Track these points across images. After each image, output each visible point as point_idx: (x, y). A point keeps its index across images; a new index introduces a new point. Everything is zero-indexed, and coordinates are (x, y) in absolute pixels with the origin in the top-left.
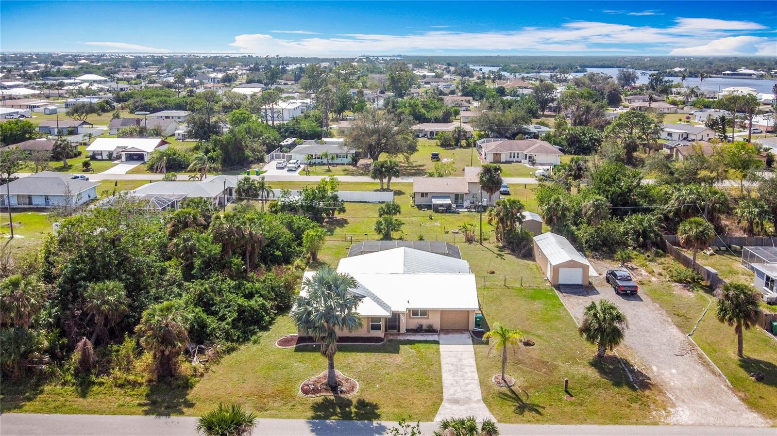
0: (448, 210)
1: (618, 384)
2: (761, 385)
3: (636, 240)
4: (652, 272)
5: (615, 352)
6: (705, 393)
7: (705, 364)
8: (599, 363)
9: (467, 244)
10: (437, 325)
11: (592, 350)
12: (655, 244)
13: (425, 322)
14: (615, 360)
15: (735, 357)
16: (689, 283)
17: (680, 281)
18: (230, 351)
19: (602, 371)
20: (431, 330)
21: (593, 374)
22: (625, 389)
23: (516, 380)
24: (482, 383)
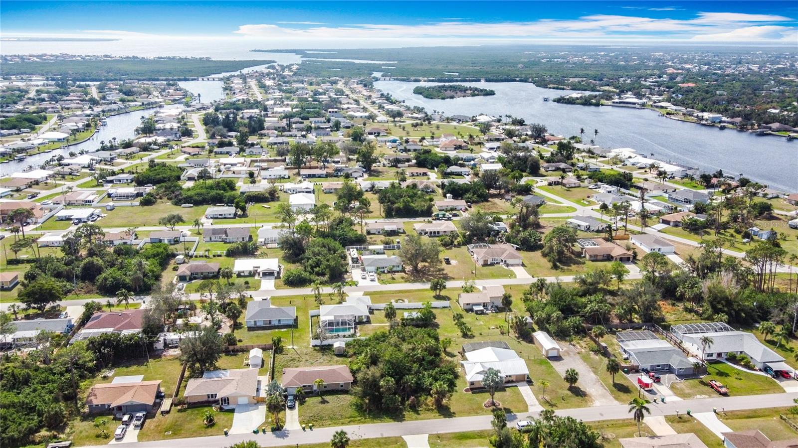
0: (482, 313)
1: (577, 396)
2: (619, 393)
3: (574, 330)
4: (582, 347)
5: (576, 385)
6: (603, 396)
7: (603, 386)
8: (571, 389)
9: (502, 336)
10: (514, 380)
11: (568, 385)
12: (582, 331)
13: (510, 379)
14: (575, 388)
15: (612, 383)
16: (597, 352)
17: (593, 351)
18: (451, 396)
19: (572, 392)
20: (512, 382)
21: (569, 393)
22: (580, 397)
23: (547, 398)
24: (537, 399)
